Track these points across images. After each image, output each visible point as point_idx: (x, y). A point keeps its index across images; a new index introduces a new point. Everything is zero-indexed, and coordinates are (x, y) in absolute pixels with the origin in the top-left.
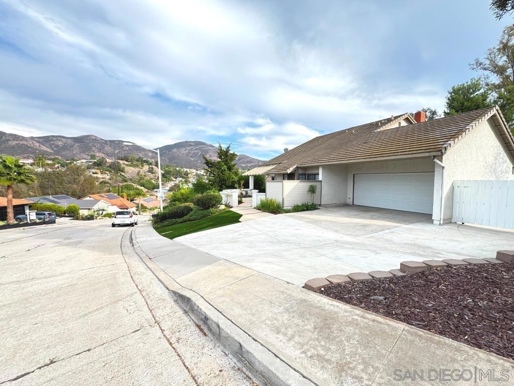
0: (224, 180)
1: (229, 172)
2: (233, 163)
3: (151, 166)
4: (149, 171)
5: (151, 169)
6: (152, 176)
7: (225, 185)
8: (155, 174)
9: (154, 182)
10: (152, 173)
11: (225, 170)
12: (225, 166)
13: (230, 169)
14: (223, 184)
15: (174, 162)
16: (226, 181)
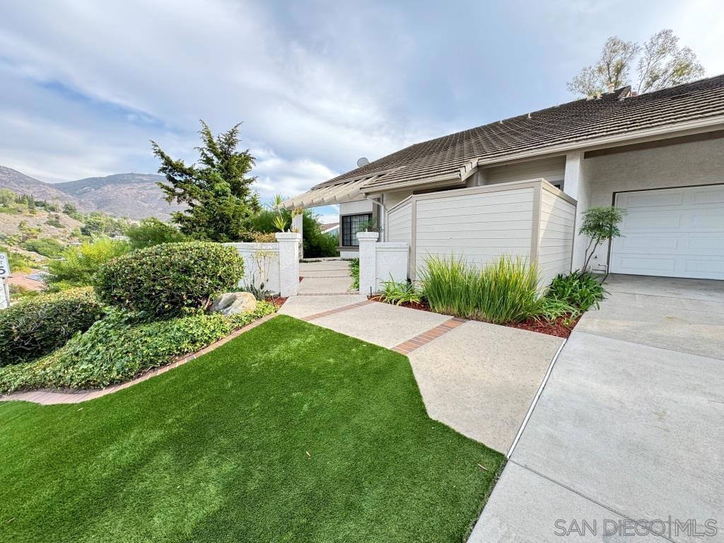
0: (223, 216)
1: (235, 198)
2: (246, 177)
3: (52, 213)
4: (50, 223)
5: (54, 219)
6: (56, 231)
7: (227, 232)
8: (64, 227)
9: (62, 243)
10: (58, 226)
11: (224, 194)
12: (225, 183)
13: (238, 190)
14: (221, 230)
15: (107, 208)
16: (228, 222)
